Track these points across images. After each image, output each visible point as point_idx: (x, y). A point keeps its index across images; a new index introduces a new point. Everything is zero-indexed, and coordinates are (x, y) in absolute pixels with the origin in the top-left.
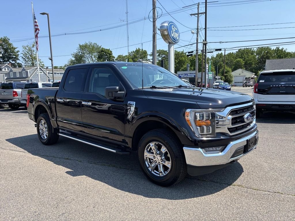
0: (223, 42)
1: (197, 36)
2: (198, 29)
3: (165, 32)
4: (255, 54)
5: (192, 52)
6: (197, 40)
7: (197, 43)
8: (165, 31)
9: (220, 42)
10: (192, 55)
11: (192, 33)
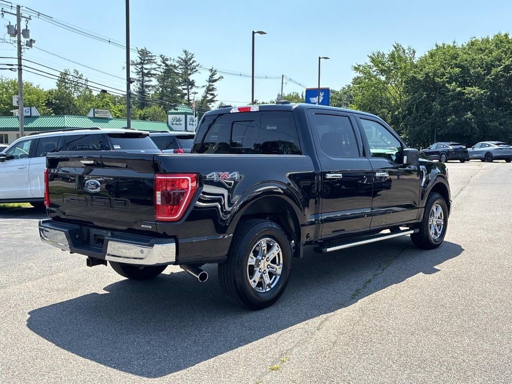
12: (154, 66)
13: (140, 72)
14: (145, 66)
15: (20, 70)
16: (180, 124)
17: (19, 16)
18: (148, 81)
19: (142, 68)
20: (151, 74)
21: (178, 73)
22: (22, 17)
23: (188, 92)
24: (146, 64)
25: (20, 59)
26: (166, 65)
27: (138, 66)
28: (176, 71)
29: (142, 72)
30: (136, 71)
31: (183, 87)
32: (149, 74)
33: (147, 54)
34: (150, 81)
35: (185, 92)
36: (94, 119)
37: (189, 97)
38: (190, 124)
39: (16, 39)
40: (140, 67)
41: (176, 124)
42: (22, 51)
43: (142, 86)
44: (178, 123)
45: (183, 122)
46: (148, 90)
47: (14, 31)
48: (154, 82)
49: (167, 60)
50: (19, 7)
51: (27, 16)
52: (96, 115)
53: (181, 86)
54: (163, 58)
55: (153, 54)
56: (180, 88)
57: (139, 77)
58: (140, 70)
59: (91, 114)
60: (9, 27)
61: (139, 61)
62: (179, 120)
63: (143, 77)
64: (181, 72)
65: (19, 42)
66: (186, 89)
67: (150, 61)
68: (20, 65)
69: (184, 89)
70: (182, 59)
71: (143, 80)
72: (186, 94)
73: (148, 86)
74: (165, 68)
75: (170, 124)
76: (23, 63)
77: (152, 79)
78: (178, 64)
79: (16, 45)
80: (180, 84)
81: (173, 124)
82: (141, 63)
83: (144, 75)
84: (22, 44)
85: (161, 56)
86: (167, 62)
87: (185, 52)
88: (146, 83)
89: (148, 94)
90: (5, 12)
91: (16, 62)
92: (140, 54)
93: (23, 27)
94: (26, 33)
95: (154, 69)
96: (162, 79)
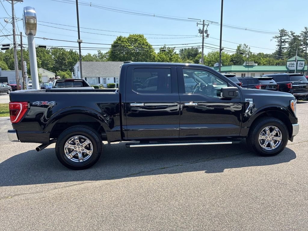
0: (47, 39)
1: (14, 27)
2: (13, 18)
3: (32, 20)
4: (51, 54)
5: (8, 45)
6: (14, 31)
7: (14, 35)
8: (31, 18)
9: (44, 38)
10: (8, 49)
11: (5, 21)
12: (287, 37)
13: (279, 41)
14: (282, 38)
15: (203, 48)
16: (293, 66)
17: (204, 25)
18: (284, 45)
19: (281, 39)
20: (285, 42)
21: (301, 40)
22: (205, 25)
23: (306, 49)
24: (284, 36)
25: (203, 43)
26: (294, 36)
27: (279, 38)
28: (300, 39)
29: (281, 41)
30: (278, 41)
31: (304, 47)
32: (284, 42)
33: (284, 32)
34: (285, 45)
35: (305, 49)
36: (246, 66)
37: (306, 51)
38: (299, 66)
39: (202, 35)
40: (280, 38)
41: (291, 66)
42: (204, 39)
43: (280, 48)
44: (292, 66)
45: (295, 65)
46: (283, 50)
47: (201, 32)
48: (287, 45)
49: (294, 33)
50: (204, 21)
51: (207, 24)
52: (247, 64)
53: (302, 46)
54: (292, 33)
55: (287, 31)
56: (302, 47)
57: (279, 44)
58: (279, 40)
59: (245, 64)
60: (200, 30)
61: (279, 35)
62: (293, 64)
63: (281, 43)
64: (302, 39)
65: (203, 36)
66: (305, 47)
67: (285, 35)
68: (203, 46)
69: (304, 48)
70: (304, 32)
71: (281, 45)
72: (304, 50)
73: (283, 48)
74: (293, 38)
75: (288, 66)
76: (204, 44)
77: (286, 44)
78: (301, 35)
79: (202, 37)
80: (301, 45)
81: (289, 67)
82: (281, 37)
83: (282, 42)
84: (204, 36)
85: (291, 32)
86: (294, 35)
87: (306, 28)
88: (283, 46)
89: (284, 52)
90: (198, 24)
91: (201, 44)
92: (281, 32)
93: (205, 29)
94: (206, 31)
95: (288, 39)
96: (291, 44)
